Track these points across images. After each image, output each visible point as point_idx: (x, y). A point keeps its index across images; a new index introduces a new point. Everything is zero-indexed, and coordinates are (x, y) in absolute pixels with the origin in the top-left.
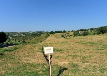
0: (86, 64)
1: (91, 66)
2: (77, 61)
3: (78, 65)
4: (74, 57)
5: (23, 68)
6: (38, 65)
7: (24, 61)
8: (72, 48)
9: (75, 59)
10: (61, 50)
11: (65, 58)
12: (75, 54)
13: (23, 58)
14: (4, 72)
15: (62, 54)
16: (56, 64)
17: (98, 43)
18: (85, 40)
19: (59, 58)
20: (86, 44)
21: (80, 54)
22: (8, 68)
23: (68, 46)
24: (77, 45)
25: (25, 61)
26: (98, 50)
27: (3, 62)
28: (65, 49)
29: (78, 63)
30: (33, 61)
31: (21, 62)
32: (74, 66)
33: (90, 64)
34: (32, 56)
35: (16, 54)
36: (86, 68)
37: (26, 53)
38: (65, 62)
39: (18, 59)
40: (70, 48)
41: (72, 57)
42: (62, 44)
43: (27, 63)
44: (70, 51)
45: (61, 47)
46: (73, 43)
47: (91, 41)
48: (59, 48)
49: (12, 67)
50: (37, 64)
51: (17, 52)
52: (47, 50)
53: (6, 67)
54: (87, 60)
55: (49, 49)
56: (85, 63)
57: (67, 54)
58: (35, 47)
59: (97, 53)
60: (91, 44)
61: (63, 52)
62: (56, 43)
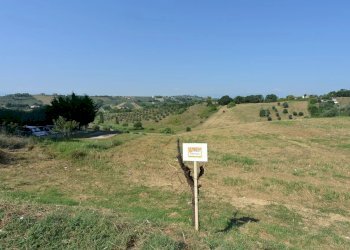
0: (335, 217)
2: (301, 202)
3: (300, 217)
4: (291, 187)
5: (129, 197)
6: (171, 195)
7: (134, 178)
8: (293, 160)
9: (294, 195)
11: (259, 189)
12: (298, 179)
13: (132, 170)
14: (85, 197)
15: (251, 174)
16: (226, 200)
19: (235, 184)
21: (316, 183)
22: (95, 192)
23: (278, 150)
24: (314, 148)
25: (137, 181)
27: (85, 173)
28: (264, 160)
29: (303, 211)
30: (157, 182)
31: (125, 181)
34: (157, 169)
35: (116, 159)
36: (328, 231)
37: (142, 157)
38: (255, 201)
39: (121, 173)
40: (282, 159)
41: (282, 187)
42: (258, 140)
43: (142, 186)
44: (280, 166)
45: (252, 151)
46: (300, 142)
48: (245, 154)
49: (105, 190)
50: (168, 192)
51: (118, 153)
52: (190, 150)
53: (90, 187)
54: (342, 207)
55: (195, 149)
56: (331, 214)
57: (270, 176)
58: (167, 143)
61: (253, 167)
62: (234, 138)
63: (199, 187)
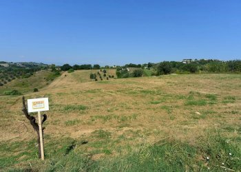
0: (125, 129)
1: (131, 131)
2: (111, 125)
3: (110, 133)
4: (106, 119)
8: (108, 103)
9: (107, 123)
10: (82, 108)
11: (89, 124)
15: (84, 115)
17: (154, 92)
18: (134, 85)
19: (74, 124)
20: (135, 93)
21: (118, 113)
23: (100, 98)
24: (118, 95)
26: (152, 103)
28: (92, 105)
29: (112, 130)
32: (102, 135)
33: (131, 128)
36: (122, 137)
38: (86, 131)
40: (103, 103)
41: (102, 120)
42: (89, 94)
44: (102, 108)
46: (112, 92)
47: (145, 88)
48: (80, 103)
52: (34, 104)
54: (128, 123)
55: (39, 103)
57: (95, 114)
59: (148, 109)
60: (144, 94)
61: (85, 111)
62: (73, 94)
63: (43, 129)
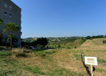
5: (60, 72)
6: (75, 73)
10: (104, 62)
13: (59, 62)
14: (46, 71)
22: (49, 69)
25: (61, 66)
27: (45, 62)
30: (68, 67)
31: (58, 65)
34: (68, 62)
35: (54, 57)
37: (62, 57)
39: (56, 62)
43: (64, 68)
45: (104, 57)
49: (52, 68)
50: (73, 72)
51: (54, 55)
53: (47, 67)
58: (70, 52)
